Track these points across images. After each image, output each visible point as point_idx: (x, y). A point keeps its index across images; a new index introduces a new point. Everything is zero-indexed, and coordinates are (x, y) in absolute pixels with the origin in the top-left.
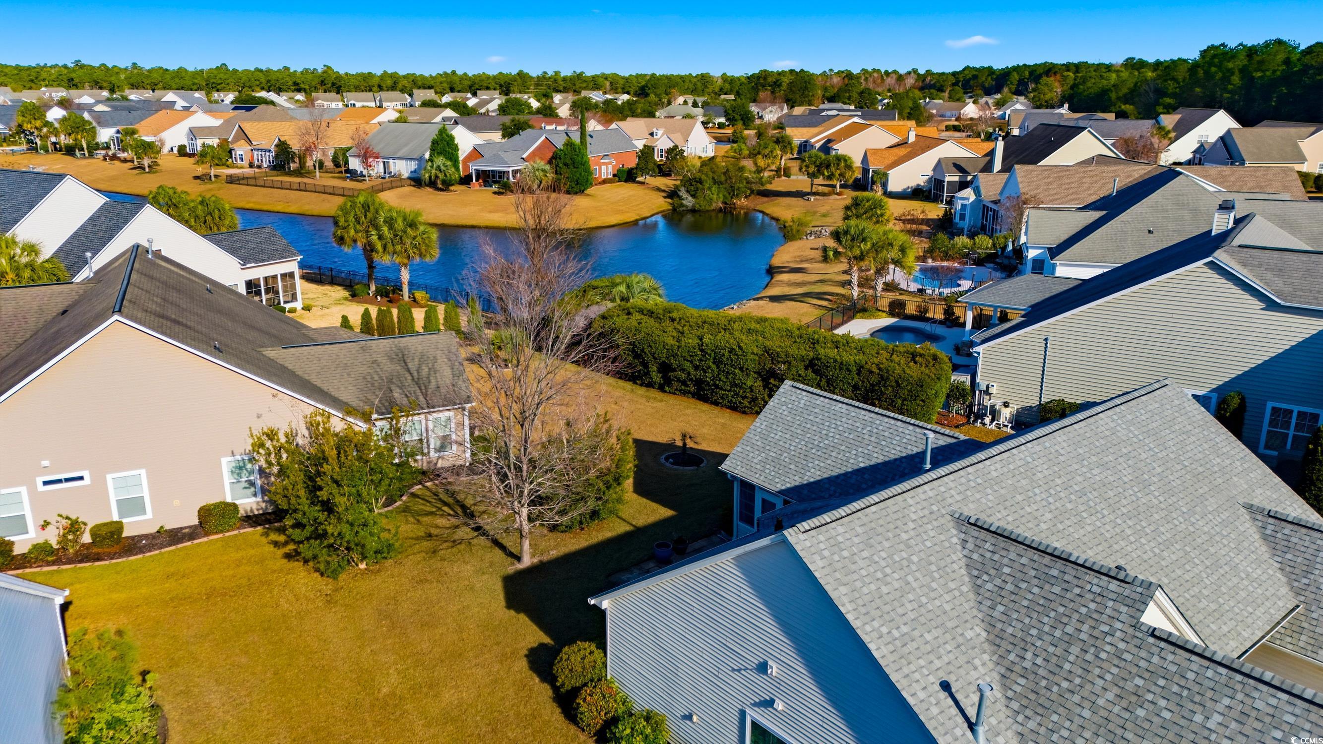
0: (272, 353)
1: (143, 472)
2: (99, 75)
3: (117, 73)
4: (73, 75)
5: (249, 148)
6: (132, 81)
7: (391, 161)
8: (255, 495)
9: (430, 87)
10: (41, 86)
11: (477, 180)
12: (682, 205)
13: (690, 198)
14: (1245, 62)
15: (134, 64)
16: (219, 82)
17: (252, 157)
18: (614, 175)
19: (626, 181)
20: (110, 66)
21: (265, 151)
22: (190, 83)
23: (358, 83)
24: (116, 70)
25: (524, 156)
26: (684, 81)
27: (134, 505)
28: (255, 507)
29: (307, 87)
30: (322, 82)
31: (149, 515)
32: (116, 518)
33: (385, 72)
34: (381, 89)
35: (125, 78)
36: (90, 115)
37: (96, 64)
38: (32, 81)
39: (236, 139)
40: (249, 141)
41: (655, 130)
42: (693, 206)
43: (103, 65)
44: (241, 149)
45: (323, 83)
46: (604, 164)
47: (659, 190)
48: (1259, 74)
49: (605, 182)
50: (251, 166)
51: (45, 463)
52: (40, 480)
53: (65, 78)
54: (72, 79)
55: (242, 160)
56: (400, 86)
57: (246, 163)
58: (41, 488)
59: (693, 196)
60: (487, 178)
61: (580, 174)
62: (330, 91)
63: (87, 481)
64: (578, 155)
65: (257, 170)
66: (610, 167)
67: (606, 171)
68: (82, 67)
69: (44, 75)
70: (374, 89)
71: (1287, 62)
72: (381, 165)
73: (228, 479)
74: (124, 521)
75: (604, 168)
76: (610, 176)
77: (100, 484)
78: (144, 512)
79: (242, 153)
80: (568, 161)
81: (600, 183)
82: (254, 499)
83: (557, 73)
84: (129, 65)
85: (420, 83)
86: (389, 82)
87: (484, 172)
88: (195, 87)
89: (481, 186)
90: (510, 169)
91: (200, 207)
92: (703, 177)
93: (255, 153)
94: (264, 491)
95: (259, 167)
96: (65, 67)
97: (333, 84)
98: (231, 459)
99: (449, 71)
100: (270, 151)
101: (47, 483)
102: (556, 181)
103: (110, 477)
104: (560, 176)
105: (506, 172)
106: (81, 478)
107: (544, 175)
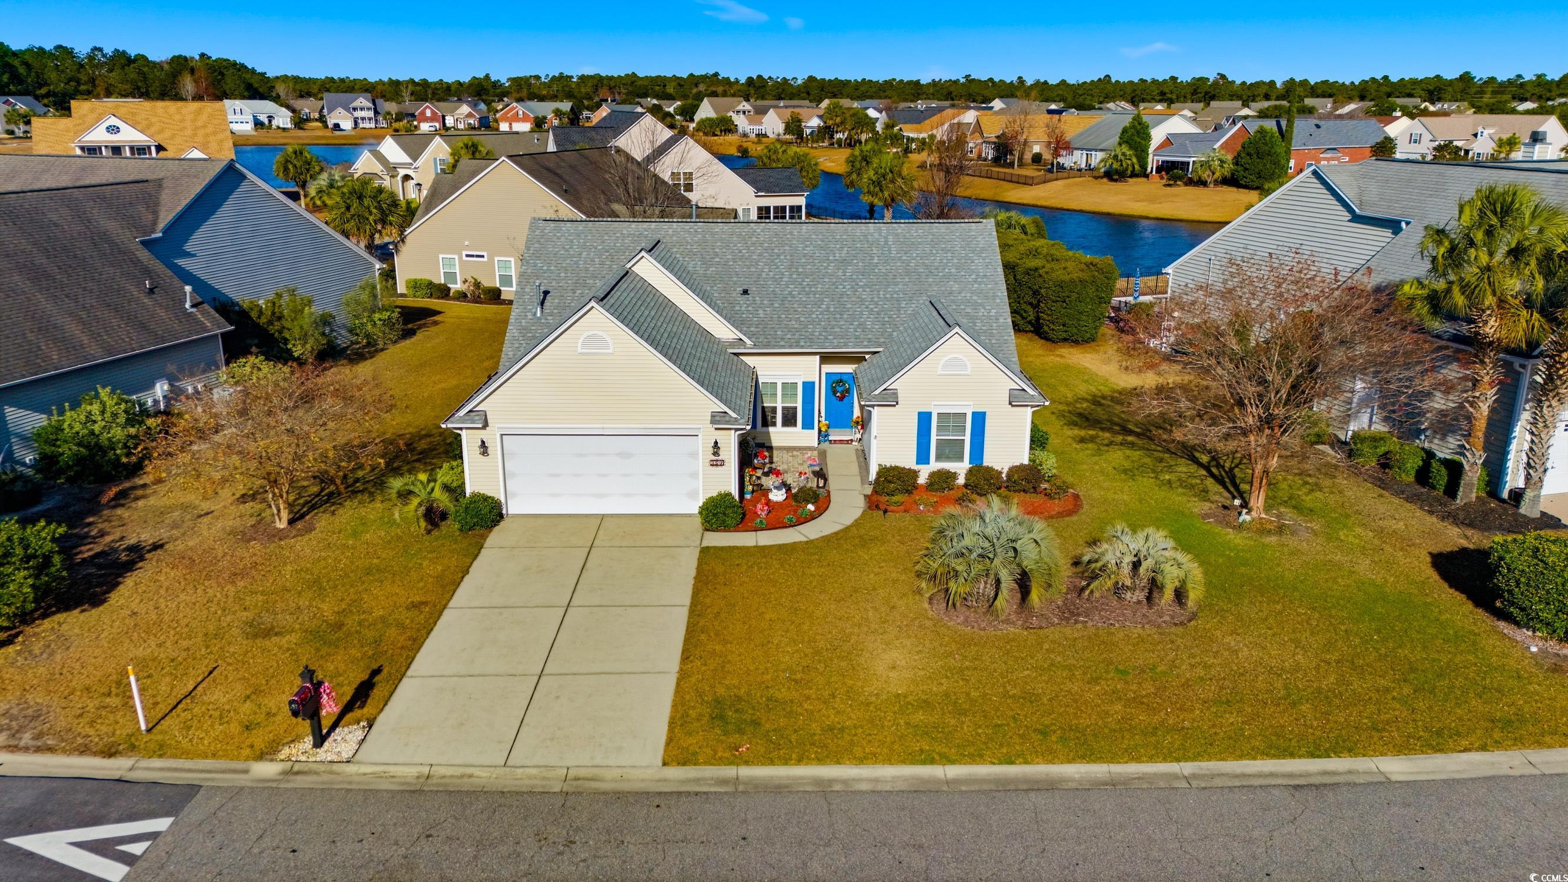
1: (512, 259)
5: (980, 141)
7: (1093, 153)
15: (1020, 78)
17: (981, 151)
20: (997, 80)
21: (992, 143)
25: (1214, 147)
27: (506, 279)
31: (514, 288)
32: (498, 285)
37: (984, 78)
41: (1480, 129)
46: (1325, 158)
51: (467, 243)
52: (464, 253)
55: (972, 152)
57: (975, 156)
58: (465, 258)
60: (1167, 169)
63: (486, 259)
72: (1084, 156)
74: (502, 288)
77: (491, 262)
78: (511, 286)
79: (973, 145)
84: (1015, 79)
85: (1320, 91)
89: (1160, 178)
90: (1192, 160)
95: (985, 160)
99: (1379, 77)
101: (467, 256)
102: (1233, 174)
103: (496, 259)
104: (1240, 168)
105: (1188, 163)
106: (483, 256)
107: (1222, 166)
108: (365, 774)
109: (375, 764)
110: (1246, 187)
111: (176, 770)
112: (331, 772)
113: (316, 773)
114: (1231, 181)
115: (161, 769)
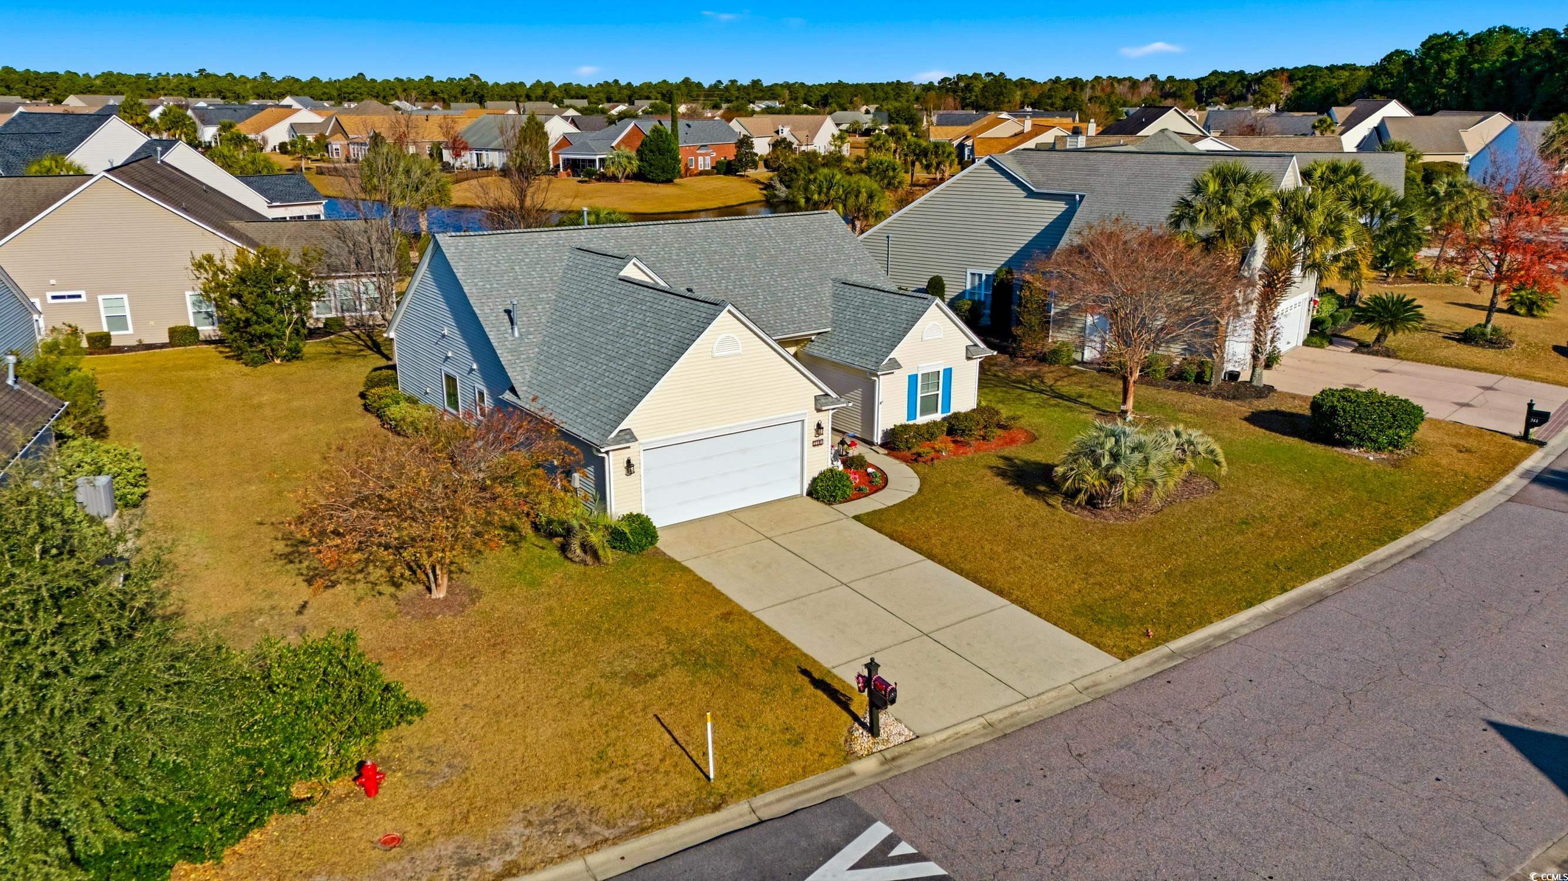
0: (237, 225)
1: (125, 296)
2: (225, 85)
3: (245, 83)
4: (195, 84)
5: (346, 142)
6: (257, 91)
7: (484, 153)
8: (213, 324)
9: (583, 98)
10: (160, 95)
11: (565, 169)
12: (775, 196)
13: (784, 189)
14: (1464, 52)
15: (264, 74)
16: (351, 90)
17: (349, 152)
18: (713, 168)
19: (725, 174)
20: (237, 75)
21: (362, 144)
22: (320, 93)
23: (504, 93)
24: (243, 79)
25: (613, 145)
26: (875, 90)
27: (118, 321)
28: (212, 334)
29: (446, 97)
30: (464, 90)
31: (131, 331)
32: (105, 329)
33: (538, 81)
34: (529, 98)
35: (251, 88)
36: (194, 112)
37: (222, 73)
38: (150, 90)
39: (333, 133)
40: (346, 135)
41: (780, 128)
42: (787, 196)
43: (230, 74)
44: (337, 144)
45: (464, 92)
46: (701, 155)
47: (758, 182)
48: (1476, 66)
49: (701, 173)
50: (348, 160)
51: (53, 282)
52: (49, 295)
53: (186, 87)
54: (194, 89)
55: (337, 154)
56: (551, 95)
57: (342, 157)
58: (50, 301)
59: (787, 187)
60: (575, 167)
61: (666, 161)
62: (471, 101)
63: (84, 299)
64: (664, 142)
65: (353, 164)
66: (708, 158)
67: (704, 162)
68: (208, 75)
69: (162, 84)
70: (522, 99)
71: (1510, 52)
72: (475, 156)
73: (191, 310)
74: (112, 333)
75: (700, 159)
76: (708, 168)
77: (93, 302)
78: (127, 329)
79: (338, 147)
80: (654, 148)
81: (696, 175)
82: (210, 328)
83: (733, 82)
84: (258, 74)
85: (573, 93)
86: (540, 92)
87: (574, 160)
88: (325, 97)
89: (569, 175)
90: (597, 158)
91: (250, 165)
92: (798, 166)
93: (351, 147)
94: (220, 320)
95: (356, 161)
96: (189, 76)
97: (475, 93)
98: (191, 293)
99: (611, 81)
100: (365, 144)
101: (54, 297)
102: (640, 169)
103: (100, 298)
104: (645, 164)
105: (594, 161)
106: (79, 296)
107: (630, 163)
108: (944, 740)
109: (942, 730)
110: (653, 181)
111: (792, 796)
112: (918, 749)
113: (907, 754)
114: (639, 176)
115: (779, 800)
